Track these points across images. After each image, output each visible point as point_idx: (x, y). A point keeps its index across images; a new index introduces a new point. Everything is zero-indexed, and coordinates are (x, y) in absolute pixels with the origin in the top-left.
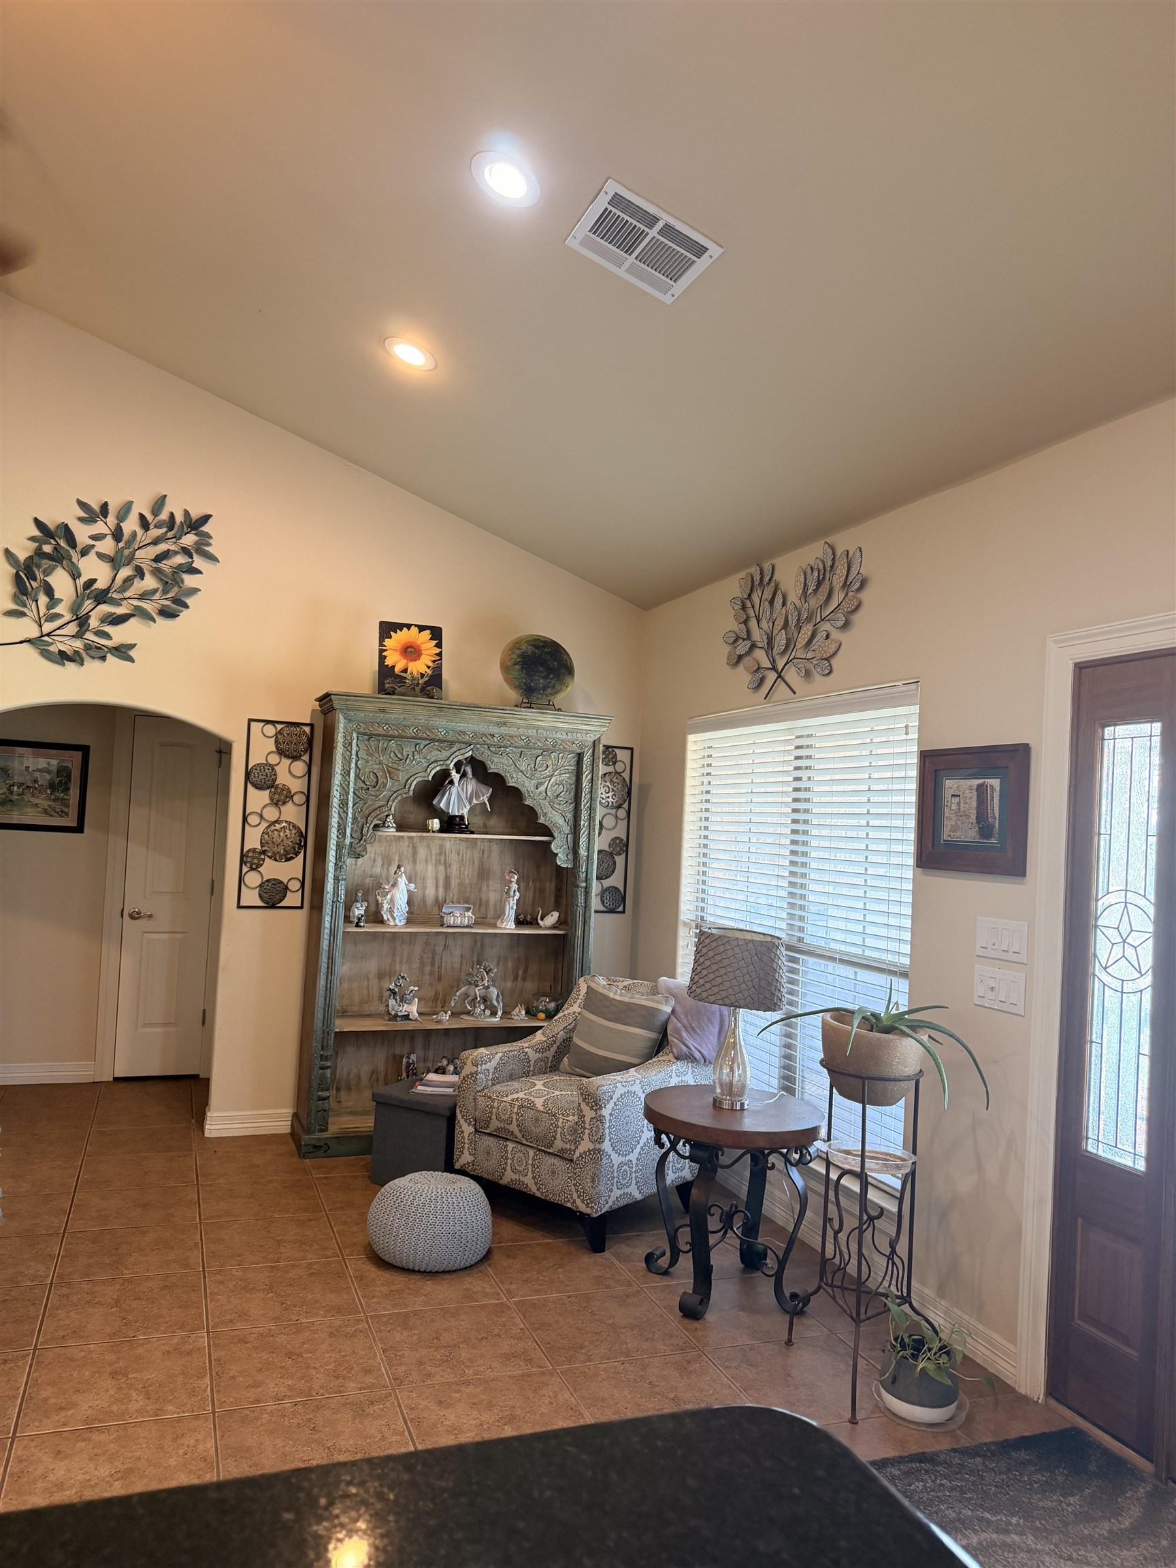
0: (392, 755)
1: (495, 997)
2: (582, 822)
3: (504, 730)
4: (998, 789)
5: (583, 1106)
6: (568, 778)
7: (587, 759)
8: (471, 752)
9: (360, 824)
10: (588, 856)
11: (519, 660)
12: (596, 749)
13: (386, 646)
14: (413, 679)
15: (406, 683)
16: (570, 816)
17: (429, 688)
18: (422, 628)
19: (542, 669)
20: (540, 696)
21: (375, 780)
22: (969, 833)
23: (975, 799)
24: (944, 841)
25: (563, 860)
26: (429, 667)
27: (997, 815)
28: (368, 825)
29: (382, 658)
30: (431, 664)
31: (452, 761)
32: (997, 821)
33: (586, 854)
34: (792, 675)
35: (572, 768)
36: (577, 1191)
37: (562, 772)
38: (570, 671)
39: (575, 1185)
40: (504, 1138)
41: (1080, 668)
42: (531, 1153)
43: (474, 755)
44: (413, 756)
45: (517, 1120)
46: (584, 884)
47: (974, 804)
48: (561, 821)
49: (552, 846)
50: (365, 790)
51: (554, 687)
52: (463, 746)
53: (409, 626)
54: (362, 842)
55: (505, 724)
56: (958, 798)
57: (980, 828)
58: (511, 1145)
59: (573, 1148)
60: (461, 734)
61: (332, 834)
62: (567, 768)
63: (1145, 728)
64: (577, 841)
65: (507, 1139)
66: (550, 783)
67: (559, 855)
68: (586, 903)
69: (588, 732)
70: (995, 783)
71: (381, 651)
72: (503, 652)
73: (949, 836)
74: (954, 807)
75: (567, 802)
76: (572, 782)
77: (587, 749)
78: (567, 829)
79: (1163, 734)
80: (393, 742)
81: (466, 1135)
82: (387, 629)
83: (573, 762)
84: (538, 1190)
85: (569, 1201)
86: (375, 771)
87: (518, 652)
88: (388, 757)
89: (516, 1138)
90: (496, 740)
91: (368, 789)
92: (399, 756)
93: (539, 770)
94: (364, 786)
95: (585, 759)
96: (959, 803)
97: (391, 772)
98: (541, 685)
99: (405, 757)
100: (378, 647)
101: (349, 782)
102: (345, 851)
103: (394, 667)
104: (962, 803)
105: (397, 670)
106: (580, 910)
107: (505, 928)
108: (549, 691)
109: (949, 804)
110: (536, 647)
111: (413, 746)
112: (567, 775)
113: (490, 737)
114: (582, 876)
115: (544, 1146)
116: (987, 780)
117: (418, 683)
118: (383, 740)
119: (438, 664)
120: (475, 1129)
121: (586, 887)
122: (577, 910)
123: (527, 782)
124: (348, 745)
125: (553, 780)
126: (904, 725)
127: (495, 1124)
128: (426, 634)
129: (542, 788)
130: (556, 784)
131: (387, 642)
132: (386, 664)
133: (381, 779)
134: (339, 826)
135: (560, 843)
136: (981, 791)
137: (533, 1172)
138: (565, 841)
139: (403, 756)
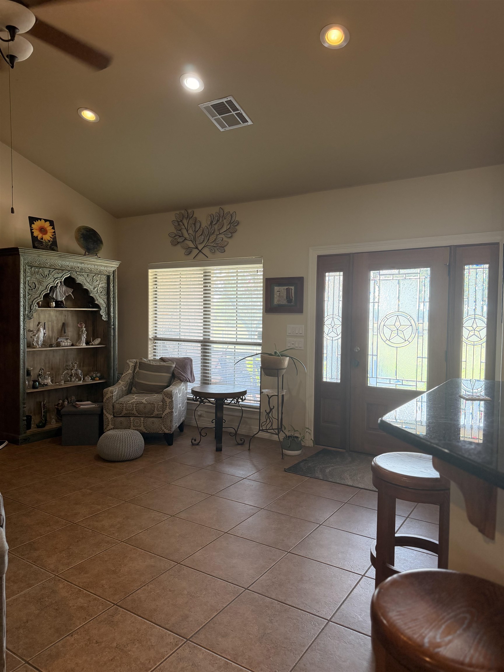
0: (41, 275)
1: (80, 373)
2: (111, 303)
3: (82, 265)
4: (293, 289)
5: (166, 398)
6: (105, 285)
7: (111, 277)
8: (70, 274)
9: (30, 304)
10: (114, 316)
11: (82, 236)
12: (115, 274)
13: (33, 228)
14: (46, 243)
15: (43, 244)
16: (106, 300)
17: (53, 247)
18: (46, 221)
19: (91, 240)
20: (93, 252)
21: (34, 286)
22: (284, 302)
23: (285, 292)
24: (275, 304)
25: (104, 318)
26: (51, 238)
27: (293, 296)
28: (33, 305)
29: (32, 233)
30: (52, 236)
31: (63, 278)
32: (293, 298)
33: (113, 315)
34: (206, 251)
35: (106, 281)
36: (164, 426)
37: (102, 283)
38: (101, 242)
39: (163, 425)
40: (128, 416)
41: (319, 257)
42: (142, 419)
43: (71, 276)
44: (49, 275)
45: (136, 409)
46: (113, 327)
47: (285, 293)
48: (103, 302)
49: (101, 312)
50: (31, 290)
51: (97, 248)
52: (67, 271)
53: (40, 219)
54: (31, 312)
55: (83, 263)
56: (279, 292)
57: (287, 300)
58: (132, 418)
59: (162, 413)
60: (67, 266)
61: (21, 309)
62: (104, 281)
63: (338, 273)
64: (109, 310)
65: (129, 417)
66: (99, 287)
67: (103, 316)
68: (114, 334)
69: (112, 267)
70: (293, 288)
71: (31, 230)
72: (75, 232)
73: (277, 303)
74: (278, 294)
75: (104, 295)
76: (106, 287)
77: (111, 274)
78: (105, 305)
79: (343, 275)
80: (41, 269)
81: (110, 419)
82: (32, 220)
83: (106, 279)
84: (146, 430)
85: (160, 431)
86: (34, 282)
87: (81, 233)
88: (39, 276)
89: (135, 415)
90: (80, 269)
91: (32, 290)
92: (43, 275)
93: (95, 282)
94: (30, 288)
95: (111, 278)
96: (280, 294)
97: (40, 283)
98: (92, 247)
99: (46, 276)
100: (30, 228)
101: (26, 287)
102: (26, 316)
103: (37, 237)
104: (281, 293)
105: (39, 238)
106: (112, 337)
107: (82, 346)
108: (95, 250)
109: (276, 294)
110: (87, 231)
111: (48, 271)
112: (104, 284)
113: (77, 268)
114: (112, 323)
115: (149, 415)
116: (290, 287)
117: (48, 245)
118: (37, 268)
119: (54, 236)
120: (114, 416)
121: (114, 328)
122: (111, 337)
123: (90, 286)
124: (25, 271)
125: (100, 286)
126: (256, 270)
127: (125, 412)
128: (48, 224)
129: (96, 289)
130: (101, 287)
131: (33, 225)
132: (34, 235)
133: (37, 285)
134: (23, 306)
135: (103, 311)
136: (288, 290)
137: (144, 425)
138: (105, 310)
139: (45, 276)
